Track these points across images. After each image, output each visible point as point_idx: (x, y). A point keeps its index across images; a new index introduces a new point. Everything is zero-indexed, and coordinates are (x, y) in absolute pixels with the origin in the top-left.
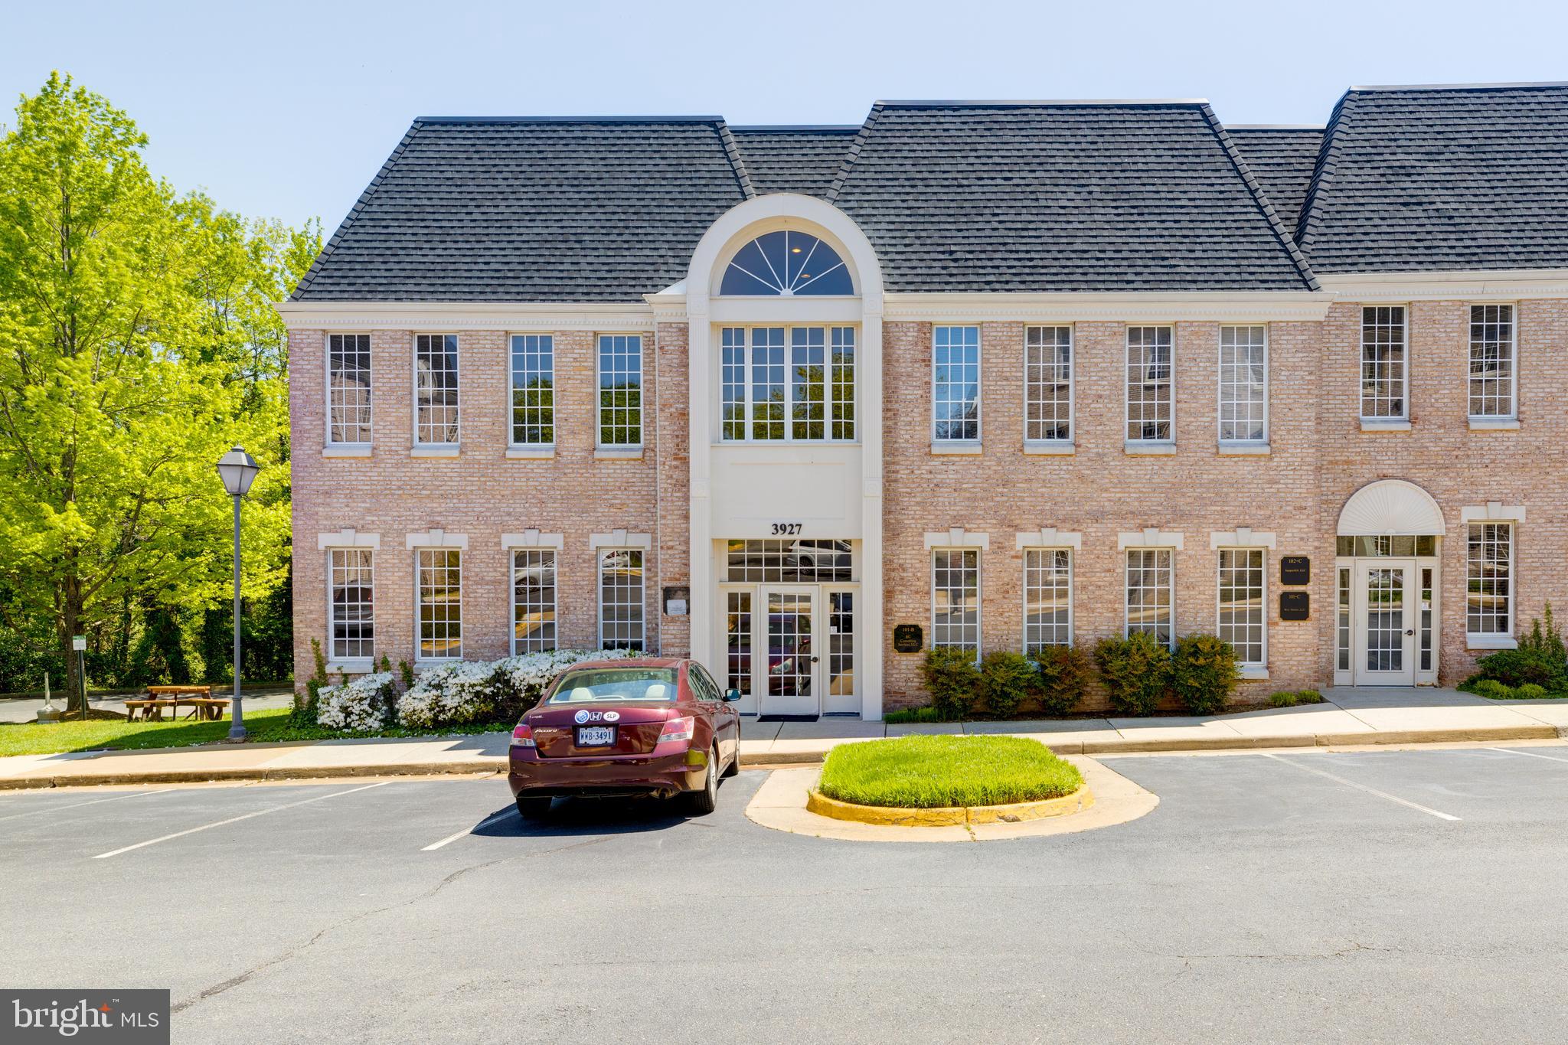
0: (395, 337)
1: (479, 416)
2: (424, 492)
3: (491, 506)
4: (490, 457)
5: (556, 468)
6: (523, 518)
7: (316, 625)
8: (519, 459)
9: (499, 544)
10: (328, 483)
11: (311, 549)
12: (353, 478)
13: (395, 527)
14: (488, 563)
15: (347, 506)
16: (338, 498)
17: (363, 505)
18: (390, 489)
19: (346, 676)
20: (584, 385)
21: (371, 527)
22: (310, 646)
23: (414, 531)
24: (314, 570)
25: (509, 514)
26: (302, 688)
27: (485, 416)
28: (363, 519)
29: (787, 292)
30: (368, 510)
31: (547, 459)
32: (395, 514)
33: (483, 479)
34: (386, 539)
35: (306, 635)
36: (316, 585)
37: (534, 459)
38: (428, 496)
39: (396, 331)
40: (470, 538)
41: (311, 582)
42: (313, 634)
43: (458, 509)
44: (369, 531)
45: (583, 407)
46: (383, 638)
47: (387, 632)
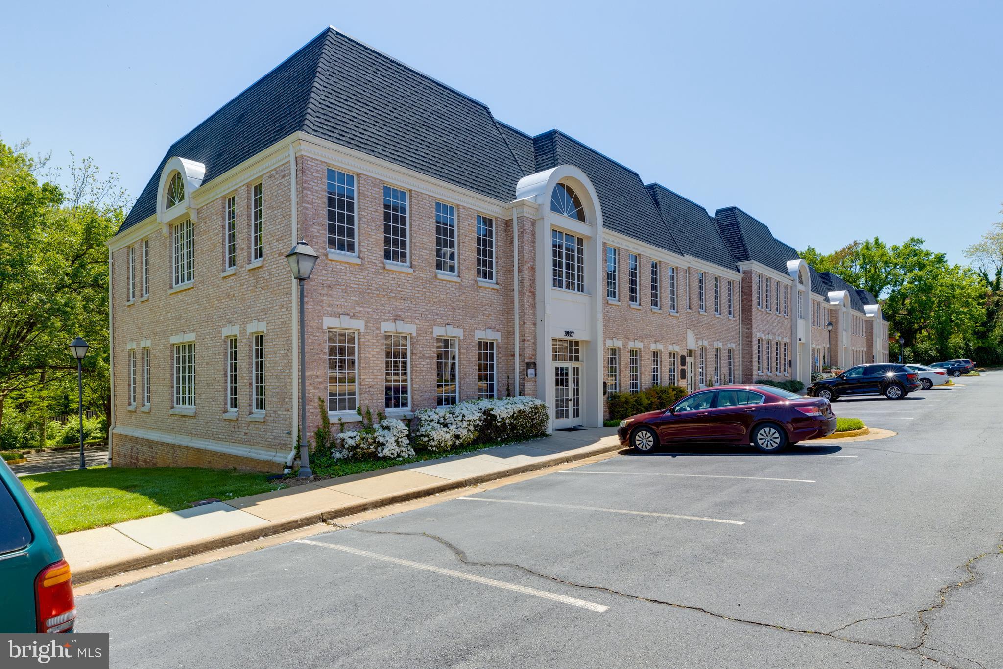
0: (376, 183)
1: (422, 249)
2: (391, 294)
3: (428, 308)
4: (428, 277)
5: (460, 289)
6: (444, 318)
7: (321, 387)
8: (443, 280)
9: (432, 333)
10: (330, 279)
11: (318, 328)
12: (347, 278)
13: (374, 317)
14: (427, 345)
15: (343, 298)
16: (337, 291)
17: (354, 299)
18: (371, 289)
19: (342, 425)
20: (473, 242)
21: (359, 315)
22: (316, 403)
23: (386, 320)
24: (320, 344)
25: (437, 314)
26: (311, 437)
27: (425, 249)
28: (354, 309)
29: (566, 214)
30: (357, 303)
31: (456, 282)
32: (375, 307)
33: (424, 290)
34: (369, 325)
35: (314, 395)
36: (321, 356)
37: (450, 281)
38: (394, 297)
39: (376, 179)
40: (417, 328)
41: (318, 354)
42: (319, 394)
43: (410, 309)
44: (358, 318)
45: (472, 254)
46: (367, 396)
47: (369, 391)
